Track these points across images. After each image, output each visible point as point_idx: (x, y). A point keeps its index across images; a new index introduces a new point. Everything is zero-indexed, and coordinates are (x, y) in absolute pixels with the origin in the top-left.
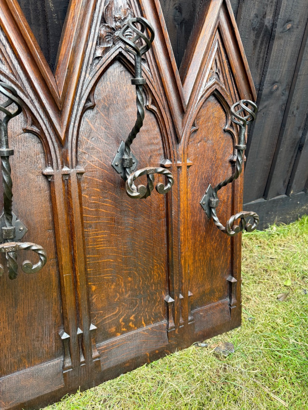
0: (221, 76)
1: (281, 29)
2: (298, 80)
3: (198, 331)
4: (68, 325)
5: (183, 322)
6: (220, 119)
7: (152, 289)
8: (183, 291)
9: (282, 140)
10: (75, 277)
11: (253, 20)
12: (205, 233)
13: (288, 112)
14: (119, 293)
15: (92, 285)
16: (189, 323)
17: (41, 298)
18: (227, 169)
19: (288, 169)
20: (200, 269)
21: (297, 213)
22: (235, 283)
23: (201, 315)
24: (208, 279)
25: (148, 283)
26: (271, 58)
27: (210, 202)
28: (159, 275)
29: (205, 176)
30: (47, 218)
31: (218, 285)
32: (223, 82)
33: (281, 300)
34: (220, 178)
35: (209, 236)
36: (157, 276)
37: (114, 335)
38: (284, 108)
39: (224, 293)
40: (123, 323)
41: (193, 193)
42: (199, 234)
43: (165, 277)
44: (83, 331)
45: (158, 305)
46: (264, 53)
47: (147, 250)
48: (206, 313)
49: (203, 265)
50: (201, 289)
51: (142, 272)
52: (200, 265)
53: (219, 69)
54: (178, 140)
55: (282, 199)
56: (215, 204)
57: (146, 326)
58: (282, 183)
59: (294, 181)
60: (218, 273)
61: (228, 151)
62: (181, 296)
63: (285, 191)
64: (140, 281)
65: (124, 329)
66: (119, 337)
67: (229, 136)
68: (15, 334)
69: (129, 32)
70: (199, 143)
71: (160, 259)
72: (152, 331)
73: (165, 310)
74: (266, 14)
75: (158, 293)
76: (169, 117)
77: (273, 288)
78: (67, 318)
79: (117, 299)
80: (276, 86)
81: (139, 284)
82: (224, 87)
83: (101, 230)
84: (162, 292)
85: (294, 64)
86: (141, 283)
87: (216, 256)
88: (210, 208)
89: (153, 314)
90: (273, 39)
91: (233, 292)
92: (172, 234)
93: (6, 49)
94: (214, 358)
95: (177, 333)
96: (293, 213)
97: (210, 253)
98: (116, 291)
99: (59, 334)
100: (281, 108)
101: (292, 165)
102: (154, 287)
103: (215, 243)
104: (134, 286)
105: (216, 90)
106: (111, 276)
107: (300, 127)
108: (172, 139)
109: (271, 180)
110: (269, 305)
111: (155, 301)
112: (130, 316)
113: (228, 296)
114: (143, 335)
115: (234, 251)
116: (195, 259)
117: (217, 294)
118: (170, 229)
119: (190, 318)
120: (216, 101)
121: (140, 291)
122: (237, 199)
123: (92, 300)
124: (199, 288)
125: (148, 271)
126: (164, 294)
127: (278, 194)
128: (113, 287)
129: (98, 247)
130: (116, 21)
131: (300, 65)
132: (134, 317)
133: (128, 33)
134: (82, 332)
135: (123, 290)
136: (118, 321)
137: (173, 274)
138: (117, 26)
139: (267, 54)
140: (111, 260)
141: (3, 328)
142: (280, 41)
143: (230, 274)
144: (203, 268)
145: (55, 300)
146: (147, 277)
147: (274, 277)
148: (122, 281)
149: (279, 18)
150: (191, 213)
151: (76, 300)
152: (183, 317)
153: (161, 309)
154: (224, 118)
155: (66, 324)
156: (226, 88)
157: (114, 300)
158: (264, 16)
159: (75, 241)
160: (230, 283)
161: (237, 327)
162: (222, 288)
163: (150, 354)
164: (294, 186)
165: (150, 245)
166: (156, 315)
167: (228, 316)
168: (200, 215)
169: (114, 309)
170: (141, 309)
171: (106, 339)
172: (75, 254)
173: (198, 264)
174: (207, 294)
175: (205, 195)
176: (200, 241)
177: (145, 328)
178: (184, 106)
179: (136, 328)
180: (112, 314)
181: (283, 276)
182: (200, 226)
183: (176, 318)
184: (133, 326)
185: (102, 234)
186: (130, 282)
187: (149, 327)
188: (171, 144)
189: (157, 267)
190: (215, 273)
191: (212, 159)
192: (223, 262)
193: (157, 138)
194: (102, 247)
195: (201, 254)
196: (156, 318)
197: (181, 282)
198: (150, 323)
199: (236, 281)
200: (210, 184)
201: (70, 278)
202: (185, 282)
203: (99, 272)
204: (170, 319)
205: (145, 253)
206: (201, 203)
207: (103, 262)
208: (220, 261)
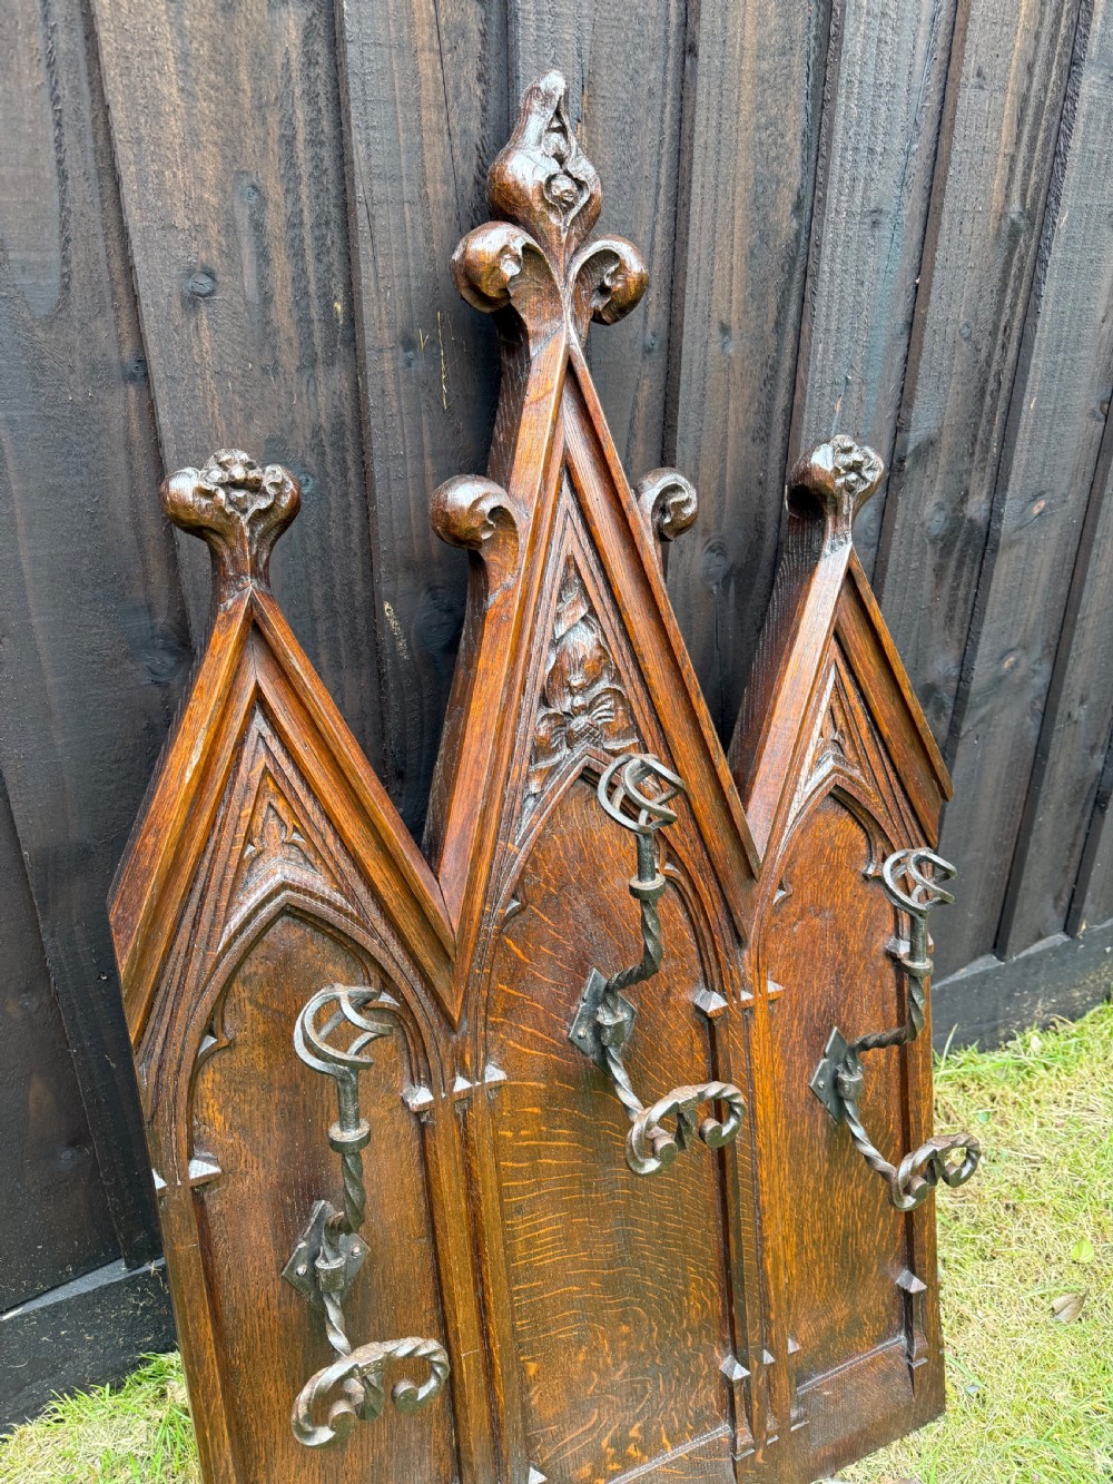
0: (847, 747)
1: (1016, 522)
2: (1077, 633)
3: (819, 1446)
5: (777, 1427)
6: (850, 848)
7: (685, 1345)
8: (772, 1343)
9: (1042, 796)
10: (488, 1353)
11: (931, 520)
12: (827, 1166)
13: (1054, 719)
14: (598, 1372)
15: (528, 1360)
16: (793, 1429)
18: (881, 976)
19: (1066, 863)
20: (817, 1268)
21: (1106, 979)
22: (919, 1293)
23: (826, 1398)
24: (840, 1290)
25: (673, 1333)
26: (991, 599)
27: (836, 1084)
28: (704, 1305)
29: (819, 1009)
30: (413, 1211)
31: (871, 1303)
32: (854, 761)
33: (1062, 1317)
34: (861, 1004)
35: (839, 1172)
36: (697, 1308)
38: (1039, 706)
39: (891, 1322)
40: (611, 1451)
41: (790, 1063)
42: (811, 1170)
43: (720, 1310)
45: (704, 1387)
46: (969, 585)
47: (669, 1245)
48: (840, 1389)
49: (825, 1256)
50: (823, 1323)
51: (657, 1304)
52: (819, 1255)
53: (841, 731)
54: (739, 940)
55: (1054, 950)
56: (853, 1090)
57: (672, 1449)
58: (1050, 902)
59: (1089, 894)
60: (869, 1270)
61: (879, 928)
62: (768, 1358)
63: (1062, 921)
64: (651, 1330)
65: (616, 1466)
69: (606, 710)
70: (796, 925)
71: (705, 1262)
72: (692, 1464)
73: (722, 1396)
74: (967, 493)
75: (701, 1355)
77: (1038, 1272)
78: (470, 1464)
79: (592, 1387)
80: (1012, 659)
81: (651, 1337)
82: (856, 773)
83: (545, 1215)
84: (712, 1348)
85: (1063, 590)
86: (655, 1334)
87: (862, 1224)
88: (840, 1101)
89: (691, 1413)
90: (995, 551)
91: (915, 1318)
92: (737, 1193)
95: (761, 1461)
96: (1093, 981)
97: (845, 1218)
98: (589, 1367)
100: (1032, 709)
101: (1077, 851)
102: (690, 1339)
103: (856, 1186)
104: (638, 1345)
105: (836, 787)
106: (574, 1329)
107: (1096, 744)
108: (725, 939)
109: (1013, 905)
110: (1026, 1339)
111: (696, 1378)
112: (628, 1429)
113: (901, 1329)
114: (667, 1476)
116: (803, 1242)
117: (869, 1330)
118: (729, 1179)
119: (794, 1414)
120: (838, 807)
121: (654, 1356)
122: (916, 1057)
123: (531, 1400)
125: (672, 1300)
126: (720, 1353)
127: (1040, 937)
128: (581, 1357)
129: (539, 1260)
130: (573, 695)
131: (1080, 594)
132: (640, 1429)
133: (604, 714)
135: (609, 1360)
136: (599, 1448)
137: (744, 1300)
138: (577, 706)
139: (978, 587)
140: (576, 1288)
142: (1015, 551)
143: (904, 1264)
144: (826, 1262)
146: (669, 1318)
147: (1039, 1231)
148: (604, 1337)
149: (1008, 496)
150: (786, 1116)
151: (491, 1411)
152: (775, 1414)
153: (711, 1395)
154: (863, 844)
156: (863, 775)
157: (585, 1391)
158: (963, 500)
159: (485, 1261)
160: (907, 1296)
161: (933, 1419)
162: (882, 1309)
164: (1088, 907)
165: (674, 1230)
166: (699, 1414)
167: (904, 1389)
168: (813, 1119)
169: (585, 1414)
170: (658, 1403)
172: (487, 1296)
173: (812, 1255)
174: (840, 1334)
175: (822, 1062)
176: (816, 1189)
177: (671, 1454)
178: (753, 865)
179: (646, 1458)
180: (581, 1430)
181: (1067, 1226)
182: (812, 1149)
183: (755, 1420)
184: (639, 1454)
185: (549, 1223)
186: (626, 1337)
187: (683, 1451)
188: (722, 954)
189: (698, 1285)
190: (860, 1270)
191: (834, 959)
192: (882, 1236)
193: (683, 941)
194: (547, 1260)
195: (818, 1225)
196: (700, 1424)
197: (767, 1317)
198: (684, 1437)
199: (924, 1287)
200: (836, 1028)
201: (476, 1361)
202: (779, 1316)
203: (543, 1324)
204: (738, 1424)
205: (663, 1253)
206: (812, 1084)
207: (554, 1298)
208: (874, 1233)
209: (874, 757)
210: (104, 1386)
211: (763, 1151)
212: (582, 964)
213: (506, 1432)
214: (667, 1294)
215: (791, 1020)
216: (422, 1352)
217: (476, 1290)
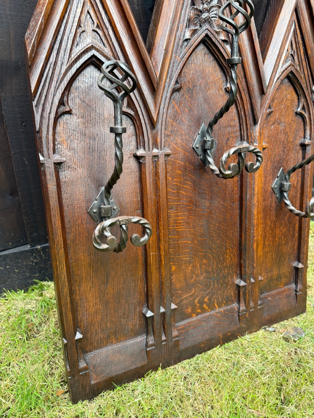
0: (296, 58)
3: (266, 316)
4: (153, 303)
5: (253, 306)
6: (293, 101)
7: (225, 272)
8: (254, 275)
10: (160, 256)
12: (275, 218)
14: (195, 274)
15: (172, 265)
16: (259, 307)
17: (128, 276)
18: (298, 153)
20: (269, 254)
22: (302, 268)
23: (269, 300)
24: (276, 264)
25: (221, 267)
27: (281, 186)
28: (232, 259)
29: (277, 160)
30: (136, 199)
31: (285, 271)
32: (298, 63)
34: (291, 161)
35: (278, 221)
36: (229, 259)
37: (190, 316)
39: (290, 279)
40: (198, 305)
41: (266, 177)
42: (270, 218)
43: (237, 261)
44: (166, 310)
45: (230, 289)
47: (221, 233)
48: (273, 298)
49: (272, 251)
50: (269, 275)
51: (216, 255)
52: (270, 250)
53: (294, 51)
54: (255, 122)
56: (288, 188)
57: (218, 308)
60: (285, 259)
61: (299, 134)
62: (252, 280)
64: (214, 264)
65: (199, 311)
66: (195, 318)
67: (300, 120)
68: (105, 311)
69: (215, 14)
70: (272, 125)
71: (233, 243)
72: (226, 314)
73: (235, 293)
75: (229, 277)
76: (248, 98)
78: (152, 296)
79: (193, 280)
81: (213, 266)
82: (298, 69)
83: (181, 212)
84: (233, 276)
86: (215, 266)
87: (284, 242)
88: (282, 192)
89: (225, 297)
91: (299, 278)
92: (246, 217)
93: (108, 32)
94: (284, 342)
95: (247, 316)
97: (280, 238)
98: (193, 272)
99: (143, 312)
102: (226, 270)
103: (284, 228)
104: (209, 268)
105: (291, 72)
106: (188, 257)
108: (250, 121)
111: (227, 285)
112: (204, 298)
113: (293, 282)
114: (216, 317)
115: (302, 237)
116: (265, 244)
117: (284, 280)
118: (243, 212)
119: (259, 302)
120: (289, 84)
121: (214, 273)
122: (308, 183)
123: (173, 279)
124: (267, 273)
125: (221, 254)
126: (236, 278)
129: (178, 229)
130: (203, 4)
132: (208, 299)
133: (214, 16)
134: (164, 311)
135: (199, 271)
136: (194, 303)
137: (246, 257)
138: (204, 8)
140: (189, 242)
141: (96, 304)
143: (296, 259)
144: (272, 253)
145: (141, 278)
146: (220, 261)
148: (198, 262)
150: (263, 197)
151: (160, 278)
152: (253, 301)
153: (232, 292)
154: (296, 101)
155: (151, 302)
156: (300, 70)
157: (191, 281)
159: (160, 221)
160: (297, 269)
161: (302, 313)
162: (288, 274)
163: (223, 336)
165: (223, 229)
166: (228, 298)
167: (294, 302)
168: (272, 199)
169: (191, 289)
170: (214, 291)
171: (183, 319)
172: (160, 234)
173: (268, 249)
174: (274, 280)
175: (276, 179)
176: (271, 226)
177: (218, 310)
178: (264, 87)
179: (209, 310)
180: (189, 295)
182: (271, 210)
183: (247, 301)
184: (207, 308)
185: (182, 216)
186: (205, 264)
187: (221, 310)
188: (249, 126)
189: (230, 251)
190: (282, 258)
191: (284, 141)
192: (290, 248)
193: (234, 120)
194: (181, 229)
195: (270, 239)
196: (228, 301)
197: (253, 266)
198: (222, 305)
199: (303, 266)
200: (282, 168)
201: (156, 257)
202: (257, 265)
203: (178, 252)
204: (241, 302)
205: (219, 236)
206: (272, 187)
207: (182, 243)
208: (288, 246)
209: (304, 64)
210: (22, 290)
211: (256, 204)
212: (199, 120)
213: (165, 286)
214: (220, 252)
215: (268, 161)
216: (141, 222)
217: (157, 231)
